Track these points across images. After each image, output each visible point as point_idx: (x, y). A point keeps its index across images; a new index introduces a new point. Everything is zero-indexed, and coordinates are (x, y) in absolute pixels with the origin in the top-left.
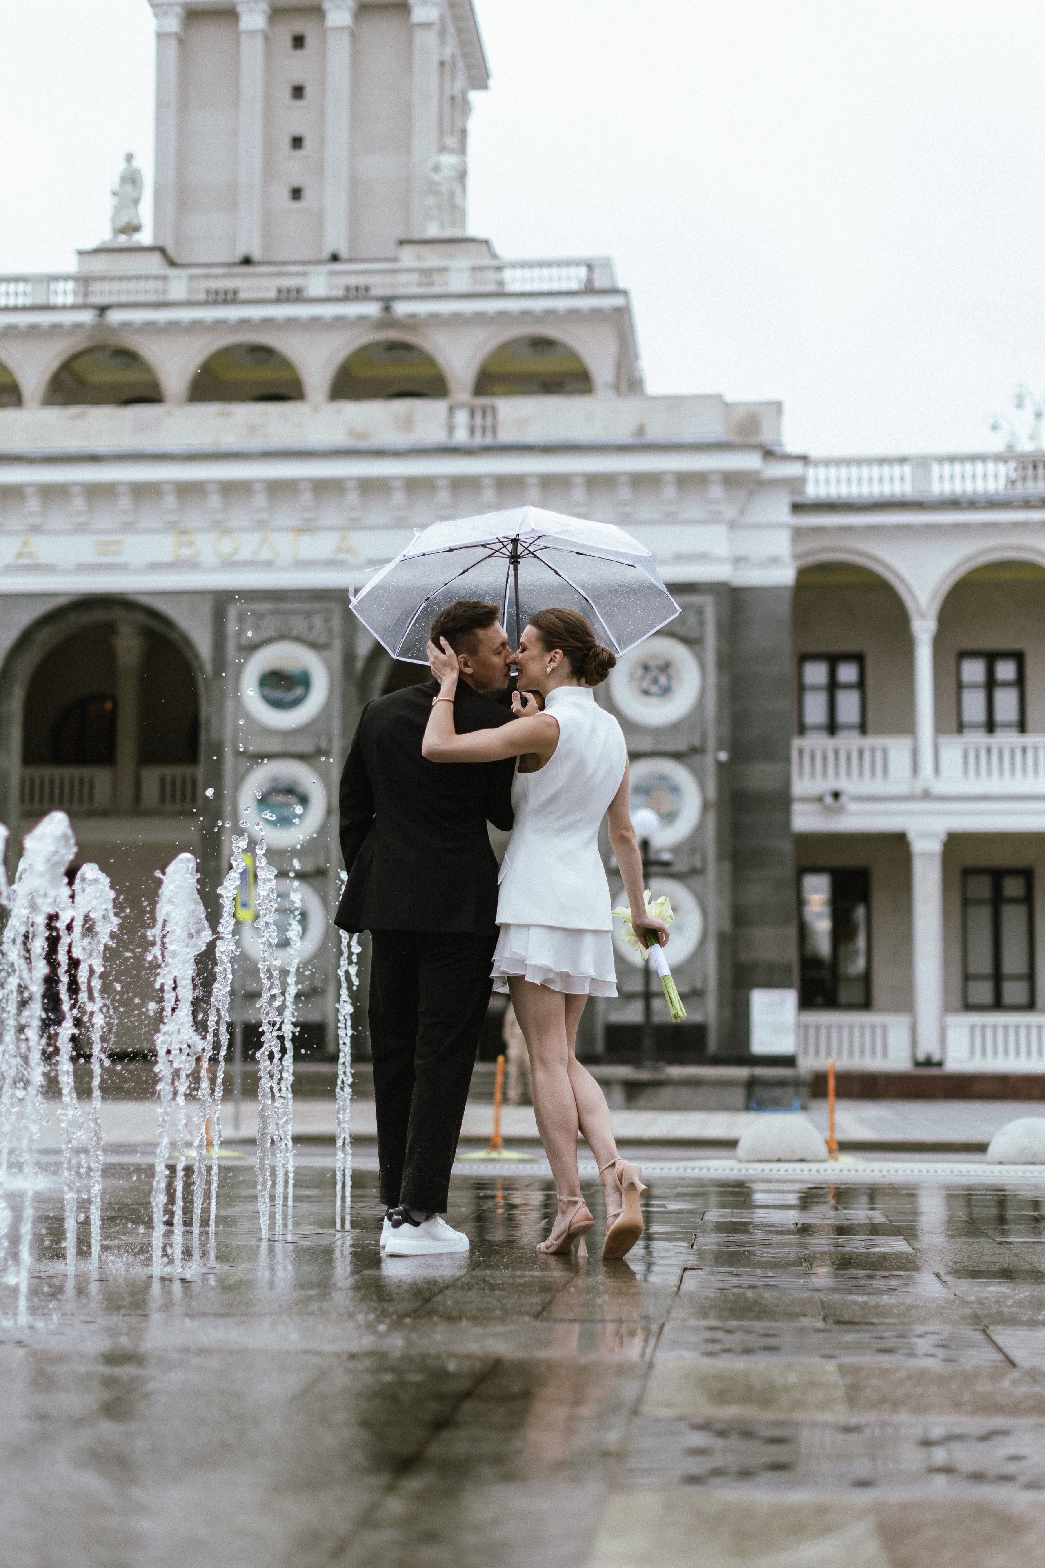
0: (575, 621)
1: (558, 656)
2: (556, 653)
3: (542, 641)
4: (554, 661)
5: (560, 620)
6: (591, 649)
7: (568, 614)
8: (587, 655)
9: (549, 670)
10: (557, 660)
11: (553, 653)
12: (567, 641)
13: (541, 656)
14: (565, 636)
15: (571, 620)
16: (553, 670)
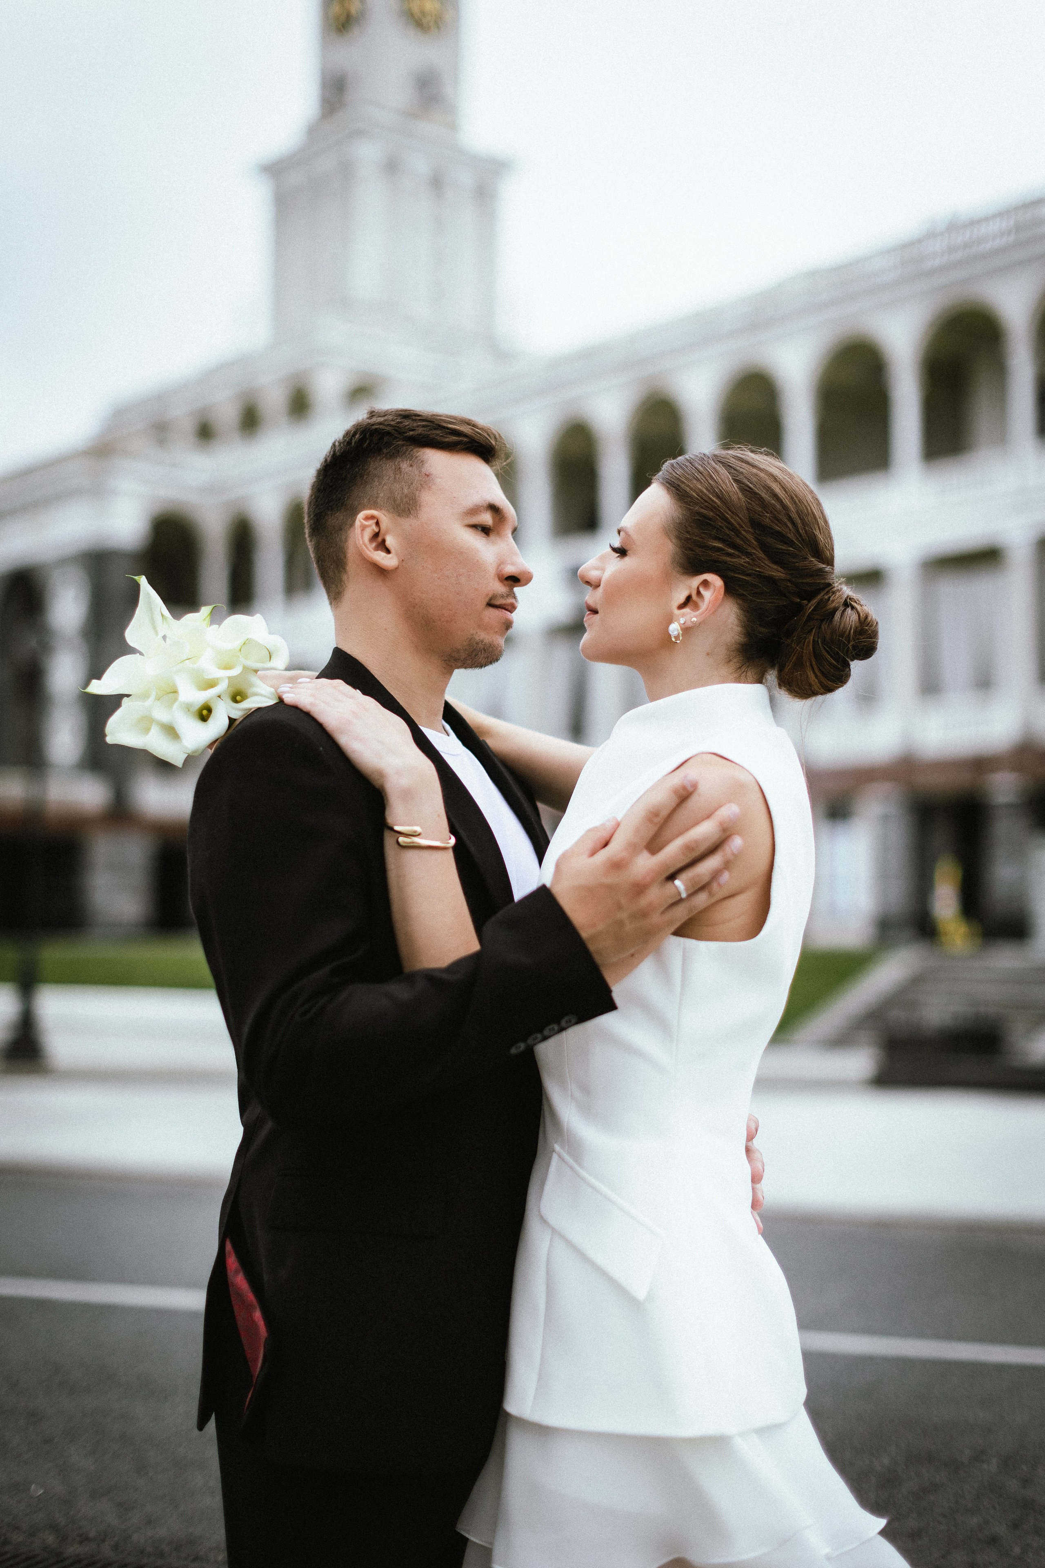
0: (787, 502)
1: (707, 594)
2: (705, 583)
3: (678, 538)
4: (696, 607)
5: (746, 490)
6: (819, 591)
7: (775, 479)
8: (799, 608)
9: (674, 628)
10: (704, 606)
11: (697, 581)
12: (748, 554)
13: (666, 581)
14: (745, 540)
15: (775, 496)
16: (687, 630)
